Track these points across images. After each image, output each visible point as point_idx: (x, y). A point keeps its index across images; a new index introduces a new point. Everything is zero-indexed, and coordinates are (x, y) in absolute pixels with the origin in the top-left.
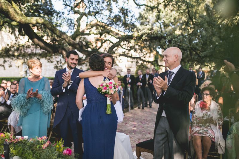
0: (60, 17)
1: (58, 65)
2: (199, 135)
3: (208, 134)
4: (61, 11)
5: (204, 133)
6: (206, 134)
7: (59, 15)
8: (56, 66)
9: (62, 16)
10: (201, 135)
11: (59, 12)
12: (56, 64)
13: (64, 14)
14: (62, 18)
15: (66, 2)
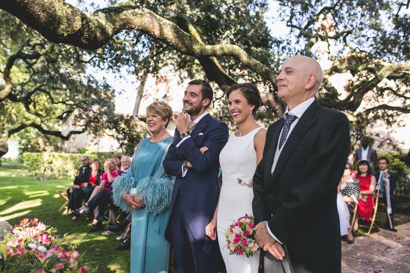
0: (284, 48)
4: (284, 38)
7: (281, 46)
9: (286, 47)
11: (280, 40)
13: (290, 42)
14: (287, 50)
15: (290, 21)
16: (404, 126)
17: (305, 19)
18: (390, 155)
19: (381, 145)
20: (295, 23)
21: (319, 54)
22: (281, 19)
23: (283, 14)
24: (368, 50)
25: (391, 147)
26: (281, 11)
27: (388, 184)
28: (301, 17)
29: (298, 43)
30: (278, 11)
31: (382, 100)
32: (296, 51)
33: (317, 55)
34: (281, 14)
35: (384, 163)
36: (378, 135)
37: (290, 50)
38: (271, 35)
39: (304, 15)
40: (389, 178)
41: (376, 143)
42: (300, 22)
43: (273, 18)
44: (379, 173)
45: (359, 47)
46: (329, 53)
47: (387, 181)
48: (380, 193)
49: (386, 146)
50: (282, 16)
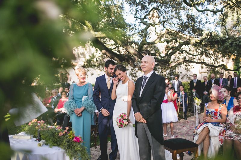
0: (132, 28)
1: (133, 73)
2: (230, 139)
3: (239, 137)
4: (133, 23)
5: (235, 137)
6: (237, 137)
7: (131, 27)
8: (131, 73)
9: (134, 28)
10: (232, 139)
11: (131, 24)
12: (130, 72)
13: (136, 25)
14: (134, 29)
15: (136, 14)
16: (194, 68)
17: (143, 13)
18: (187, 83)
19: (182, 78)
20: (138, 15)
21: (151, 31)
22: (131, 13)
23: (132, 10)
24: (176, 29)
25: (188, 79)
26: (131, 9)
27: (184, 98)
28: (141, 12)
29: (140, 26)
30: (129, 9)
31: (182, 55)
32: (139, 30)
33: (150, 32)
34: (130, 11)
35: (182, 88)
36: (181, 73)
37: (136, 29)
38: (126, 22)
39: (143, 11)
40: (184, 95)
41: (181, 77)
42: (141, 14)
43: (127, 13)
44: (180, 93)
45: (171, 28)
46: (156, 32)
47: (183, 96)
48: (180, 102)
49: (185, 78)
50: (131, 11)
